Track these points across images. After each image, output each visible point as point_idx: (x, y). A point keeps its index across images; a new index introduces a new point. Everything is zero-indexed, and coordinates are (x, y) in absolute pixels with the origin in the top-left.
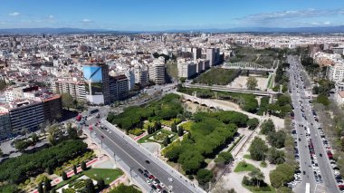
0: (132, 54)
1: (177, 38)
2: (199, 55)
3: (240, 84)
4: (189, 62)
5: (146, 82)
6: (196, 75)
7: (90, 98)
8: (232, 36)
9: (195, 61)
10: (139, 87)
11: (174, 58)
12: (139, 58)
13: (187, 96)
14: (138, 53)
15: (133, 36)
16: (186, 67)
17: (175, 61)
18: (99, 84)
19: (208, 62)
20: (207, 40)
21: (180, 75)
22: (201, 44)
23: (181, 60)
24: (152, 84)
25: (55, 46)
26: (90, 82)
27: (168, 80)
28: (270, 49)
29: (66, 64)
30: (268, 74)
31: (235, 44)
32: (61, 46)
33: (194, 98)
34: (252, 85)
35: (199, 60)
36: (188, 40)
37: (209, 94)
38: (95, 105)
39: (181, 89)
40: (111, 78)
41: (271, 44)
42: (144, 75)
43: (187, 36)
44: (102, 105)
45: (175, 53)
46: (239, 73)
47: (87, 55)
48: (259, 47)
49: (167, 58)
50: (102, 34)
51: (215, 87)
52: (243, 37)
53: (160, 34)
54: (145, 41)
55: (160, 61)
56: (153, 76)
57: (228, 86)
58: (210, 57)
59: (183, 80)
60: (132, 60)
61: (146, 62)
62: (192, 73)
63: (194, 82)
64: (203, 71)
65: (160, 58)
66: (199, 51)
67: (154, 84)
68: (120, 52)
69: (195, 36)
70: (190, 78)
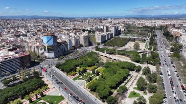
0: (71, 30)
1: (95, 21)
2: (107, 30)
3: (130, 46)
4: (102, 34)
5: (78, 45)
6: (106, 41)
7: (47, 54)
8: (125, 20)
9: (105, 34)
10: (74, 48)
11: (94, 32)
12: (74, 32)
13: (101, 53)
14: (74, 29)
15: (71, 20)
16: (100, 37)
18: (52, 46)
19: (112, 34)
20: (111, 22)
21: (97, 41)
22: (108, 24)
23: (97, 33)
24: (81, 46)
25: (28, 25)
26: (46, 45)
27: (90, 44)
28: (146, 27)
29: (34, 35)
30: (145, 41)
31: (126, 24)
32: (32, 25)
33: (105, 54)
34: (137, 46)
35: (107, 33)
36: (101, 22)
37: (113, 52)
38: (49, 58)
39: (97, 49)
40: (59, 43)
41: (146, 24)
42: (77, 41)
43: (101, 20)
44: (53, 58)
45: (94, 29)
46: (130, 40)
47: (46, 30)
48: (140, 26)
49: (90, 32)
50: (54, 19)
51: (116, 48)
52: (130, 20)
53: (86, 19)
54: (78, 23)
55: (86, 34)
56: (82, 42)
57: (123, 47)
58: (113, 31)
59: (99, 44)
60: (70, 33)
61: (78, 34)
62: (104, 40)
63: (105, 45)
64: (109, 39)
65: (86, 32)
66: (107, 28)
67: (83, 46)
68: (64, 28)
69: (105, 20)
70: (102, 43)
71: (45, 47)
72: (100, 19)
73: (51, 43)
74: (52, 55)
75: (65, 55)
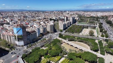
0: (41, 19)
1: (58, 13)
2: (67, 20)
4: (64, 23)
5: (46, 32)
6: (67, 28)
7: (17, 42)
8: (77, 12)
9: (66, 23)
11: (58, 20)
12: (44, 21)
13: (64, 40)
14: (44, 19)
16: (62, 25)
17: (58, 22)
18: (21, 36)
20: (69, 14)
21: (60, 28)
22: (67, 15)
23: (60, 22)
24: (48, 33)
26: (16, 35)
27: (55, 31)
28: (92, 17)
29: (14, 23)
30: (95, 28)
31: (78, 15)
32: (17, 16)
34: (91, 34)
35: (68, 22)
36: (62, 14)
38: (19, 46)
39: (61, 36)
40: (28, 32)
41: (92, 15)
42: (45, 29)
47: (24, 20)
48: (88, 16)
49: (55, 20)
52: (81, 12)
53: (52, 12)
54: (47, 14)
55: (52, 23)
56: (48, 29)
58: (71, 20)
59: (61, 31)
60: (41, 21)
61: (46, 23)
62: (65, 28)
63: (66, 32)
64: (69, 26)
65: (52, 21)
66: (67, 18)
67: (49, 33)
69: (65, 12)
71: (15, 36)
72: (61, 12)
73: (21, 33)
74: (22, 43)
75: (34, 42)
